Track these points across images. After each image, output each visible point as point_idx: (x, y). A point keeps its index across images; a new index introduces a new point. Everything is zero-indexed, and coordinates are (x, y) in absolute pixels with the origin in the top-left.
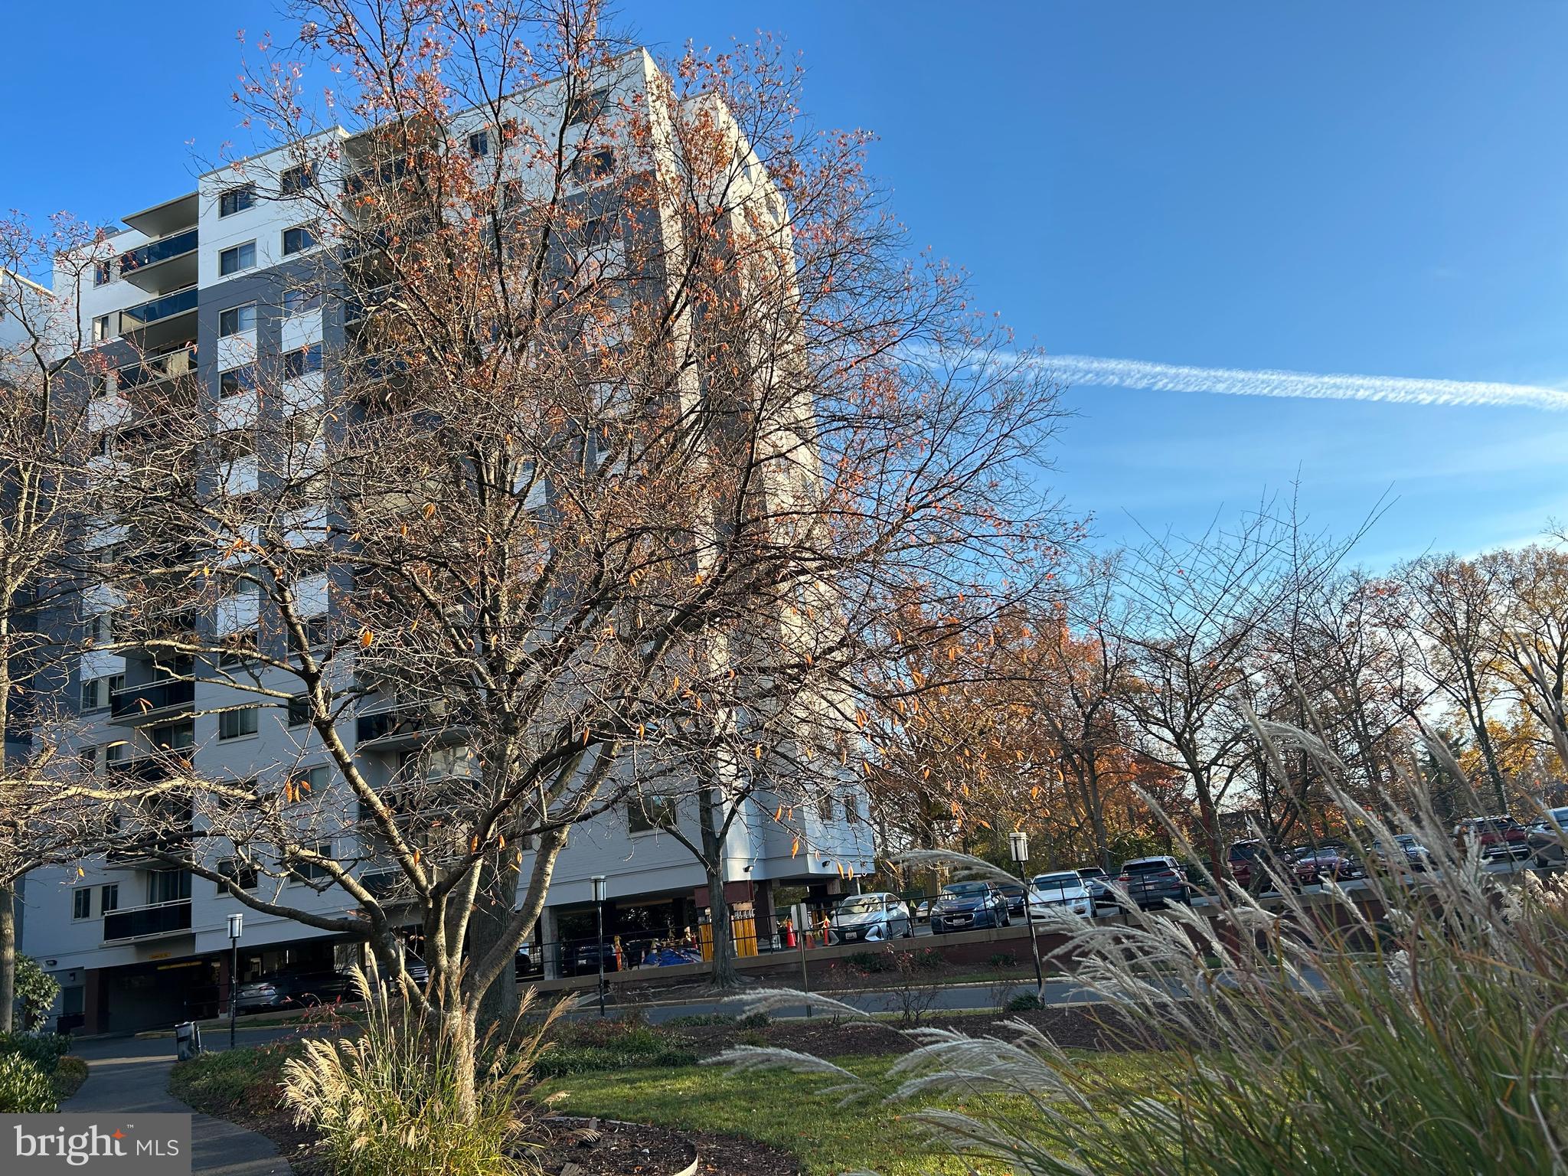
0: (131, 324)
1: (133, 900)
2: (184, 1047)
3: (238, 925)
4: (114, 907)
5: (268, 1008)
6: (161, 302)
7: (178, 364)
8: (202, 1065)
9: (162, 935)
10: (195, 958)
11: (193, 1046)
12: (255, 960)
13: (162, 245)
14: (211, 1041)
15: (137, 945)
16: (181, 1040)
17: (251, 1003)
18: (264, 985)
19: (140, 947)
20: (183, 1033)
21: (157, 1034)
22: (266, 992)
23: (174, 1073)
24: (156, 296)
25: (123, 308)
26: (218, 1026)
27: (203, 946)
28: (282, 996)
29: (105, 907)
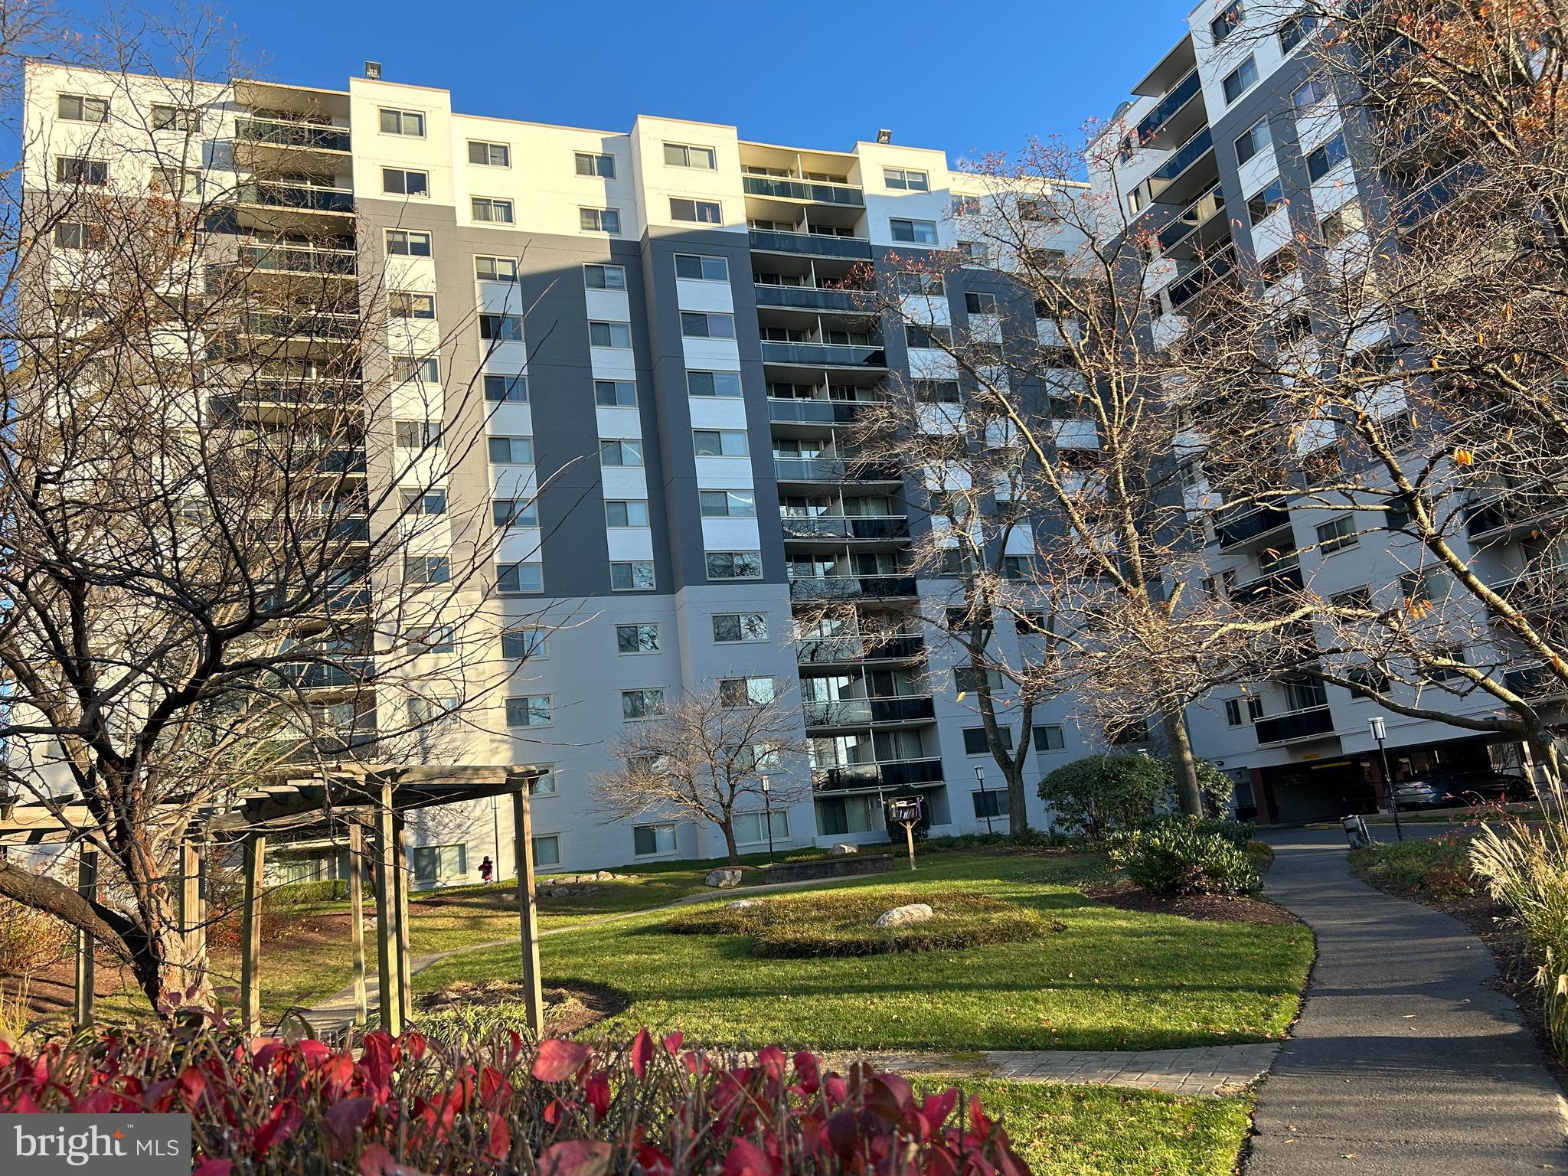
0: (1160, 186)
1: (1276, 709)
2: (1353, 837)
3: (1380, 728)
4: (1261, 714)
5: (1426, 806)
6: (1180, 156)
7: (1206, 208)
8: (1375, 854)
9: (1308, 738)
10: (1343, 758)
11: (1361, 836)
12: (1404, 760)
13: (1168, 100)
14: (1378, 833)
15: (1288, 747)
16: (1349, 831)
17: (1409, 800)
18: (1418, 784)
19: (1291, 748)
20: (1350, 825)
21: (1324, 825)
22: (1424, 791)
23: (1350, 859)
24: (1174, 151)
25: (1148, 174)
26: (1381, 821)
27: (1349, 747)
28: (1440, 794)
29: (1253, 715)
